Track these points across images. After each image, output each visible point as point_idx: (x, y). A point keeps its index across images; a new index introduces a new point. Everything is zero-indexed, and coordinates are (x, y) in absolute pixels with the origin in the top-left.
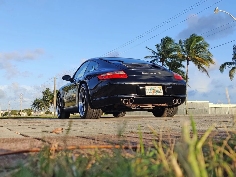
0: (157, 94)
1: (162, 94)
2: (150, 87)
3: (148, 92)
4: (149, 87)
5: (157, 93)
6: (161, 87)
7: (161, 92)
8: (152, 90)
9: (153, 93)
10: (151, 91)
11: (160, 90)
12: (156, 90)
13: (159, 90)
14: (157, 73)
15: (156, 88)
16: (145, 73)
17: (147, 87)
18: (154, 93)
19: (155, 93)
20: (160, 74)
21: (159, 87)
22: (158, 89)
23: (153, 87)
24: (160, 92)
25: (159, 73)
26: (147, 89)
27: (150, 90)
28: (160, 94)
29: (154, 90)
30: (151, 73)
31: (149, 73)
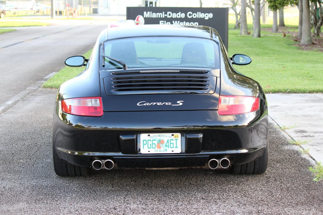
0: (166, 150)
1: (178, 150)
2: (151, 135)
3: (146, 146)
4: (149, 135)
5: (168, 149)
6: (178, 135)
7: (176, 147)
8: (156, 142)
9: (156, 149)
10: (154, 145)
11: (174, 142)
12: (166, 141)
13: (172, 142)
14: (173, 104)
15: (166, 137)
16: (145, 105)
17: (143, 136)
19: (162, 149)
21: (173, 135)
22: (170, 139)
23: (159, 136)
24: (175, 146)
25: (178, 102)
26: (144, 140)
27: (150, 142)
28: (173, 151)
29: (161, 142)
30: (158, 103)
31: (155, 103)
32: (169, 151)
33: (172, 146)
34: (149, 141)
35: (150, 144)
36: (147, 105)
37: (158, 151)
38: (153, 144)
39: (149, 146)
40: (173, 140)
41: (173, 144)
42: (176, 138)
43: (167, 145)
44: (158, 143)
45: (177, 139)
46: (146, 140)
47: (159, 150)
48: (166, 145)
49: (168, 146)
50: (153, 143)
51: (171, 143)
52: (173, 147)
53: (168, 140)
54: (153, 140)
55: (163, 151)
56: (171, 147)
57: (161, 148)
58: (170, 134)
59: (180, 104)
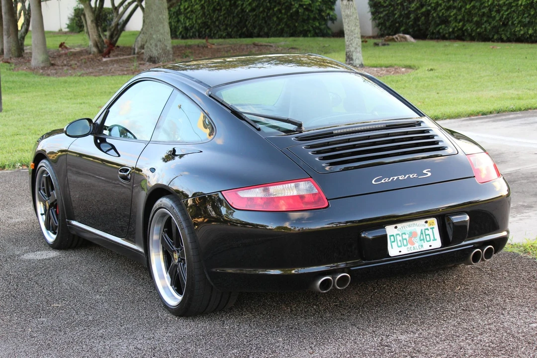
0: (422, 246)
1: (437, 244)
2: (399, 226)
3: (394, 244)
4: (396, 227)
5: (424, 244)
6: (434, 221)
7: (435, 240)
8: (406, 237)
9: (409, 246)
10: (405, 241)
11: (430, 232)
12: (419, 233)
13: (427, 232)
14: (418, 175)
15: (418, 226)
16: (383, 181)
17: (390, 230)
18: (413, 244)
19: (416, 245)
20: (429, 174)
21: (426, 222)
22: (423, 228)
23: (409, 226)
24: (432, 238)
25: (425, 172)
26: (391, 236)
27: (399, 238)
28: (430, 246)
29: (413, 234)
30: (400, 177)
31: (396, 178)
32: (426, 247)
33: (428, 239)
34: (398, 236)
35: (400, 241)
36: (386, 181)
37: (412, 249)
38: (403, 239)
39: (399, 244)
40: (427, 229)
41: (429, 235)
42: (432, 226)
43: (422, 238)
44: (409, 237)
45: (433, 228)
46: (393, 235)
47: (412, 246)
48: (420, 237)
49: (424, 240)
50: (404, 237)
51: (426, 235)
52: (430, 241)
53: (422, 230)
54: (402, 234)
55: (418, 248)
56: (427, 241)
57: (414, 244)
58: (422, 222)
59: (427, 174)
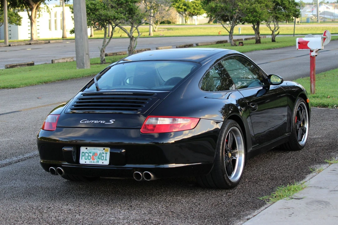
0: (98, 162)
1: (107, 162)
2: (89, 148)
3: (83, 158)
4: (87, 148)
6: (108, 149)
7: (106, 160)
8: (91, 155)
9: (91, 160)
10: (89, 157)
11: (105, 155)
12: (99, 154)
14: (106, 122)
15: (99, 150)
16: (85, 122)
17: (83, 149)
18: (93, 159)
20: (113, 122)
21: (104, 149)
22: (101, 152)
23: (94, 149)
24: (105, 159)
25: (111, 121)
26: (82, 152)
27: (87, 155)
28: (103, 163)
29: (95, 154)
30: (95, 121)
32: (100, 163)
33: (102, 159)
34: (86, 153)
35: (87, 156)
36: (87, 122)
37: (92, 162)
38: (89, 156)
39: (86, 158)
40: (104, 153)
41: (103, 156)
42: (106, 152)
44: (93, 155)
46: (84, 152)
47: (93, 161)
48: (98, 157)
49: (100, 158)
51: (102, 156)
53: (100, 153)
54: (89, 153)
55: (95, 162)
56: (102, 160)
58: (102, 148)
59: (111, 122)
